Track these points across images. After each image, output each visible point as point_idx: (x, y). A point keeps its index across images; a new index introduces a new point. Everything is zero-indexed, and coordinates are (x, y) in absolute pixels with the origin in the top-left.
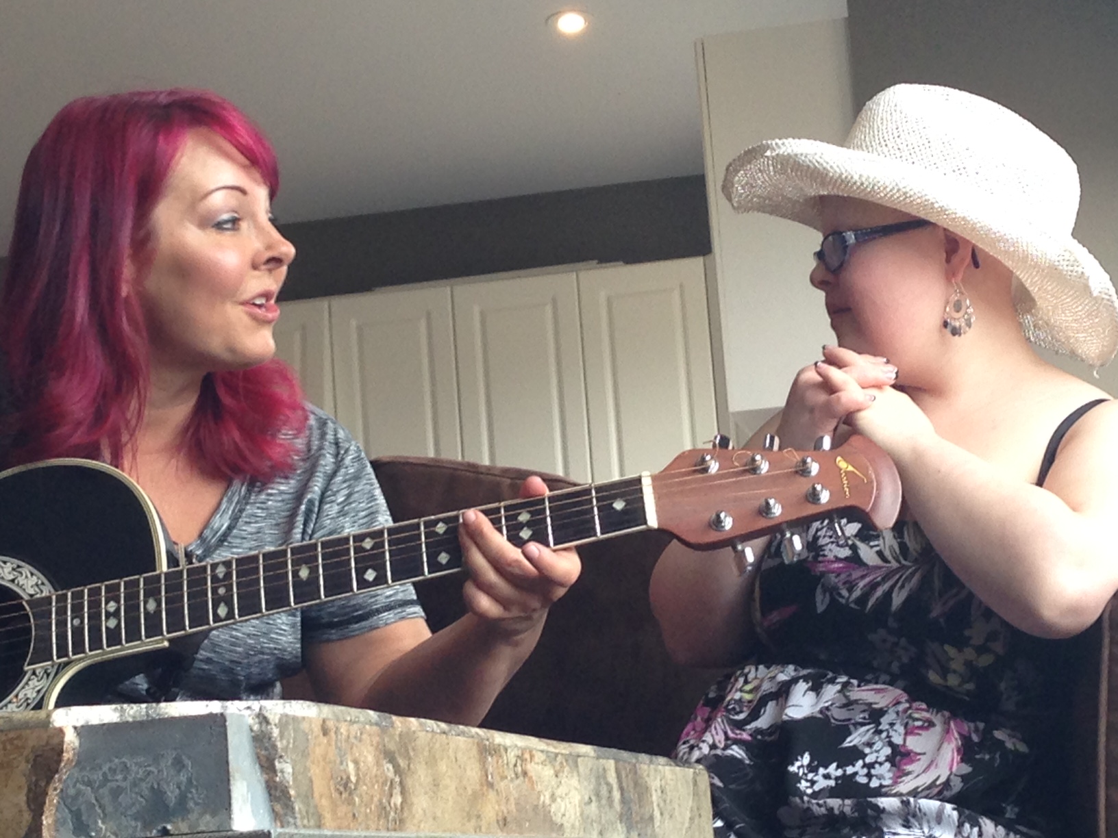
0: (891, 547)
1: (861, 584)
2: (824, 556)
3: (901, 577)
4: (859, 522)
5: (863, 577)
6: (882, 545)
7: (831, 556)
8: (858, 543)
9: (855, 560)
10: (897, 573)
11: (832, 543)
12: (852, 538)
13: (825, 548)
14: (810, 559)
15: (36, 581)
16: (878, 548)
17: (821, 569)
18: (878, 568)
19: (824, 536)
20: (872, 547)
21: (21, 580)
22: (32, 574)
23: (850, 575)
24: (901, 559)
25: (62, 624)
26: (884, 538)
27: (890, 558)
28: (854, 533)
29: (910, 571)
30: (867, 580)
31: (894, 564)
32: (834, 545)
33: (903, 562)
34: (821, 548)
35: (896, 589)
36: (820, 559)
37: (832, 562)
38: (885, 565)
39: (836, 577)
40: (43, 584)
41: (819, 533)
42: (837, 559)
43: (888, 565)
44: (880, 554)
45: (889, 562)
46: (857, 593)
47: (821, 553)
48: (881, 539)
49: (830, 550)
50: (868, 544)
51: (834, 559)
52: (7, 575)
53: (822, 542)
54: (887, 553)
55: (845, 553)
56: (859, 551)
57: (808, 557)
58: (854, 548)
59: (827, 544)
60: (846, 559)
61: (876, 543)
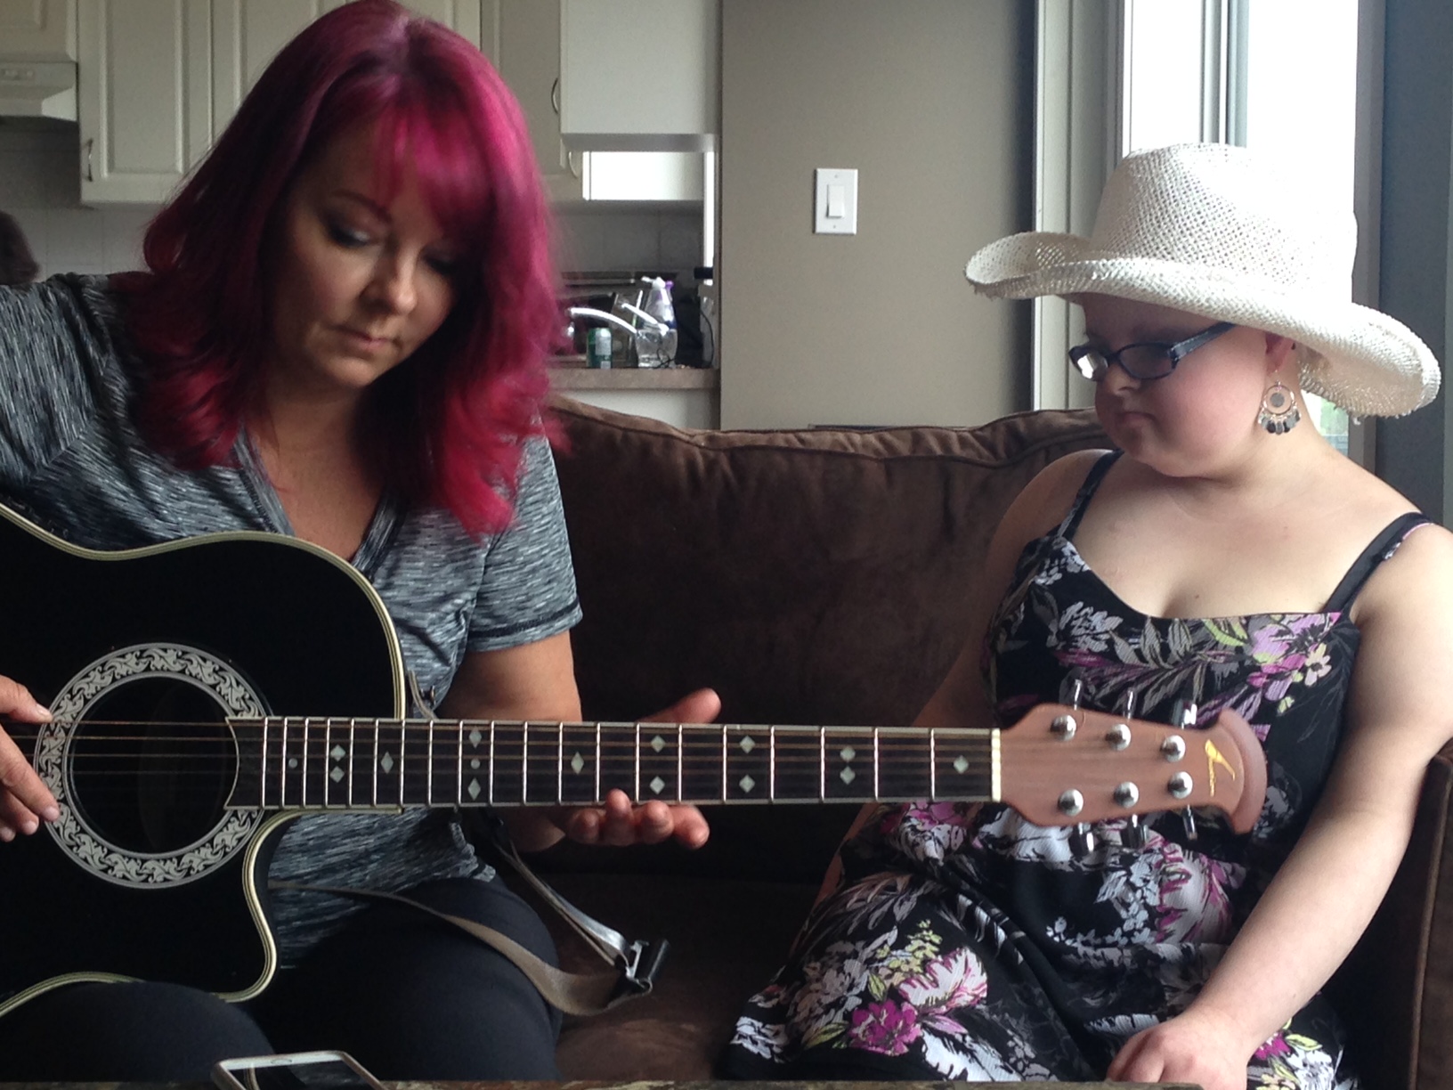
0: (1152, 648)
1: (1112, 682)
2: (1076, 647)
3: (1156, 680)
4: (1121, 617)
5: (1116, 675)
6: (1142, 645)
7: (1084, 649)
8: (1118, 640)
9: (1110, 655)
10: (1154, 675)
11: (1088, 634)
12: (1111, 632)
13: (1079, 639)
14: (1059, 648)
15: (243, 693)
16: (1137, 646)
17: (1070, 661)
18: (1133, 667)
19: (1080, 627)
20: (1130, 644)
21: (224, 688)
22: (238, 683)
23: (1103, 671)
24: (1160, 659)
25: (274, 763)
26: (1145, 637)
27: (1148, 658)
28: (1114, 628)
29: (1170, 673)
30: (1120, 678)
31: (1152, 666)
32: (1089, 637)
33: (1162, 663)
34: (1074, 639)
35: (1151, 690)
36: (1071, 650)
37: (1085, 655)
38: (1141, 664)
39: (1086, 671)
40: (251, 698)
41: (1074, 623)
42: (1090, 652)
43: (1145, 665)
44: (1138, 652)
45: (1147, 662)
46: (1106, 691)
47: (1074, 644)
48: (1142, 638)
49: (1084, 642)
50: (1127, 641)
51: (1087, 652)
52: (207, 677)
53: (1075, 632)
54: (1146, 652)
55: (1100, 647)
56: (1116, 647)
57: (1056, 646)
58: (1110, 642)
59: (1081, 636)
60: (1101, 654)
61: (1136, 640)
